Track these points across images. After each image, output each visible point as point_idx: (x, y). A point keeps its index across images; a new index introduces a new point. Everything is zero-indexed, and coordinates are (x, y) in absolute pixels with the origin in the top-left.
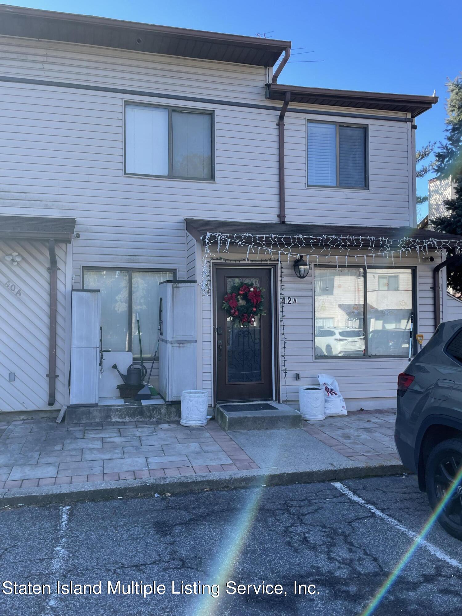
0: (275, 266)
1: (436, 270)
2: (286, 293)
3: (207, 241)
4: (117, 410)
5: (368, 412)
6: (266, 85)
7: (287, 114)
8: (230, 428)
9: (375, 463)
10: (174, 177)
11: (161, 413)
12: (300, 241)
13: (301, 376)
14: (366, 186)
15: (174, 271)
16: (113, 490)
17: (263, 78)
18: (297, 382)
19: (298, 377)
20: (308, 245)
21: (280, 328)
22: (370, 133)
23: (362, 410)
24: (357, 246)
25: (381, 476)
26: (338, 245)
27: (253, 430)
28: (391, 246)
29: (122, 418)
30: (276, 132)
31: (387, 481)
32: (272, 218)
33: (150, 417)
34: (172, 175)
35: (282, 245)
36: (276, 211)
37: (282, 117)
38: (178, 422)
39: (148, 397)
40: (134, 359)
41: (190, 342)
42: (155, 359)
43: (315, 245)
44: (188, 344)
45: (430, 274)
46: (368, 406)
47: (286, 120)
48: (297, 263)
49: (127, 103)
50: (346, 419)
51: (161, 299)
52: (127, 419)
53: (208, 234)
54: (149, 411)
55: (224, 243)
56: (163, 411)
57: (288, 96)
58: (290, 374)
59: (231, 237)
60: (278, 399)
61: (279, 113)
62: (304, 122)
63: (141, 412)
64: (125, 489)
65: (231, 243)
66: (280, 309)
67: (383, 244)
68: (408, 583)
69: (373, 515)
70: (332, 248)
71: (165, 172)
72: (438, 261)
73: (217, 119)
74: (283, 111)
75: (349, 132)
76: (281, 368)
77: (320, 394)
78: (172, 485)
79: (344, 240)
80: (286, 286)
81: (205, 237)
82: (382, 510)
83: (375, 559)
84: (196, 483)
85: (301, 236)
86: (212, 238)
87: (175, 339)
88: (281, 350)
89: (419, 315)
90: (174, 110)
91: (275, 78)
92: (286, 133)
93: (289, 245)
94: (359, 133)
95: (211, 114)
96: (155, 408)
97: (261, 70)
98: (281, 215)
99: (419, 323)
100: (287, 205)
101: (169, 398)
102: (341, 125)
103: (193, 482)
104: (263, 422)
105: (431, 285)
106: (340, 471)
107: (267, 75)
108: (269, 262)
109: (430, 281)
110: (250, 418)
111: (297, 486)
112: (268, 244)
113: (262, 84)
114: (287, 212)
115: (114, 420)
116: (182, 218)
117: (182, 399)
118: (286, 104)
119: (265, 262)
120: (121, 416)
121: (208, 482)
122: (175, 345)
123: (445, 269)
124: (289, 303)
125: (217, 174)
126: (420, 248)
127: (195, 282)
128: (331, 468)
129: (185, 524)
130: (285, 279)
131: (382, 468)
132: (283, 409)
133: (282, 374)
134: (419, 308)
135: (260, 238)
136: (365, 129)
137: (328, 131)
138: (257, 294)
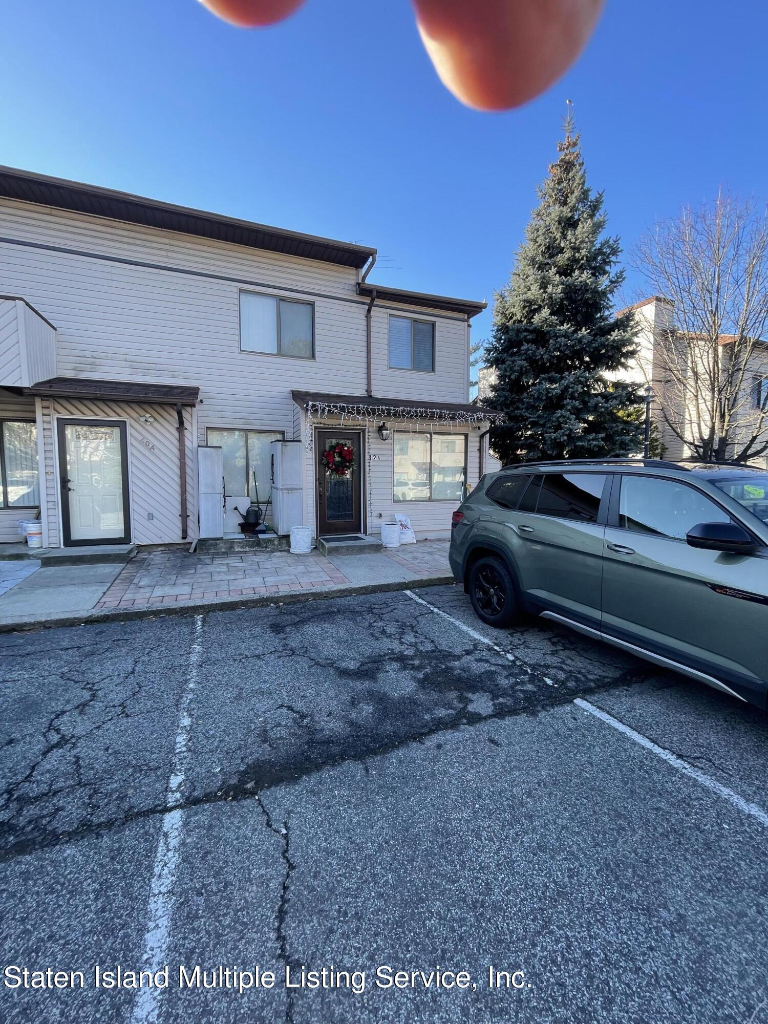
0: (364, 431)
1: (482, 437)
2: (372, 452)
3: (310, 408)
4: (239, 542)
5: (430, 541)
6: (357, 283)
7: (373, 308)
8: (328, 555)
9: (435, 576)
10: (282, 355)
11: (274, 544)
12: (383, 411)
13: (383, 515)
14: (433, 370)
15: (283, 433)
16: (237, 602)
17: (354, 278)
18: (380, 520)
19: (380, 516)
20: (389, 414)
21: (367, 479)
22: (437, 328)
23: (426, 539)
24: (426, 416)
25: (439, 585)
26: (412, 415)
28: (450, 418)
30: (365, 323)
31: (442, 588)
32: (362, 393)
33: (266, 547)
34: (280, 354)
35: (369, 414)
36: (365, 387)
37: (369, 311)
38: (288, 551)
39: (263, 532)
40: (252, 503)
41: (296, 489)
42: (269, 502)
43: (395, 414)
44: (296, 491)
45: (478, 439)
46: (430, 536)
47: (372, 313)
48: (381, 429)
49: (241, 291)
50: (415, 546)
51: (273, 455)
52: (247, 549)
53: (311, 403)
54: (265, 543)
55: (323, 410)
56: (276, 543)
57: (374, 294)
58: (375, 514)
59: (329, 406)
60: (365, 532)
61: (367, 307)
62: (386, 316)
63: (258, 543)
64: (247, 601)
65: (329, 411)
66: (367, 464)
67: (445, 415)
68: (455, 656)
69: (432, 612)
70: (407, 417)
71: (275, 352)
72: (483, 430)
73: (317, 309)
74: (371, 305)
75: (421, 326)
76: (368, 509)
77: (397, 528)
78: (284, 597)
79: (416, 411)
80: (372, 446)
81: (307, 406)
82: (439, 608)
83: (432, 642)
84: (304, 595)
85: (384, 407)
86: (314, 406)
87: (285, 487)
88: (367, 496)
89: (469, 470)
90: (282, 299)
91: (364, 278)
92: (372, 324)
93: (374, 414)
94: (430, 328)
95: (312, 305)
96: (269, 540)
97: (352, 271)
98: (369, 391)
99: (469, 475)
100: (373, 382)
101: (281, 533)
102: (415, 321)
103: (300, 595)
104: (354, 550)
105: (478, 448)
106: (409, 582)
107: (357, 275)
108: (359, 427)
109: (478, 445)
110: (344, 546)
111: (379, 594)
112: (358, 413)
113: (354, 282)
114: (373, 388)
115: (236, 550)
116: (289, 389)
117: (291, 533)
118: (373, 300)
119: (356, 427)
120: (242, 547)
121: (312, 594)
122: (284, 491)
123: (488, 435)
124: (374, 460)
125: (317, 354)
126: (471, 419)
127: (300, 441)
128: (403, 581)
129: (295, 624)
130: (371, 441)
131: (440, 579)
132: (369, 540)
133: (368, 514)
134: (469, 465)
135: (352, 408)
136: (433, 325)
137: (405, 324)
138: (350, 452)
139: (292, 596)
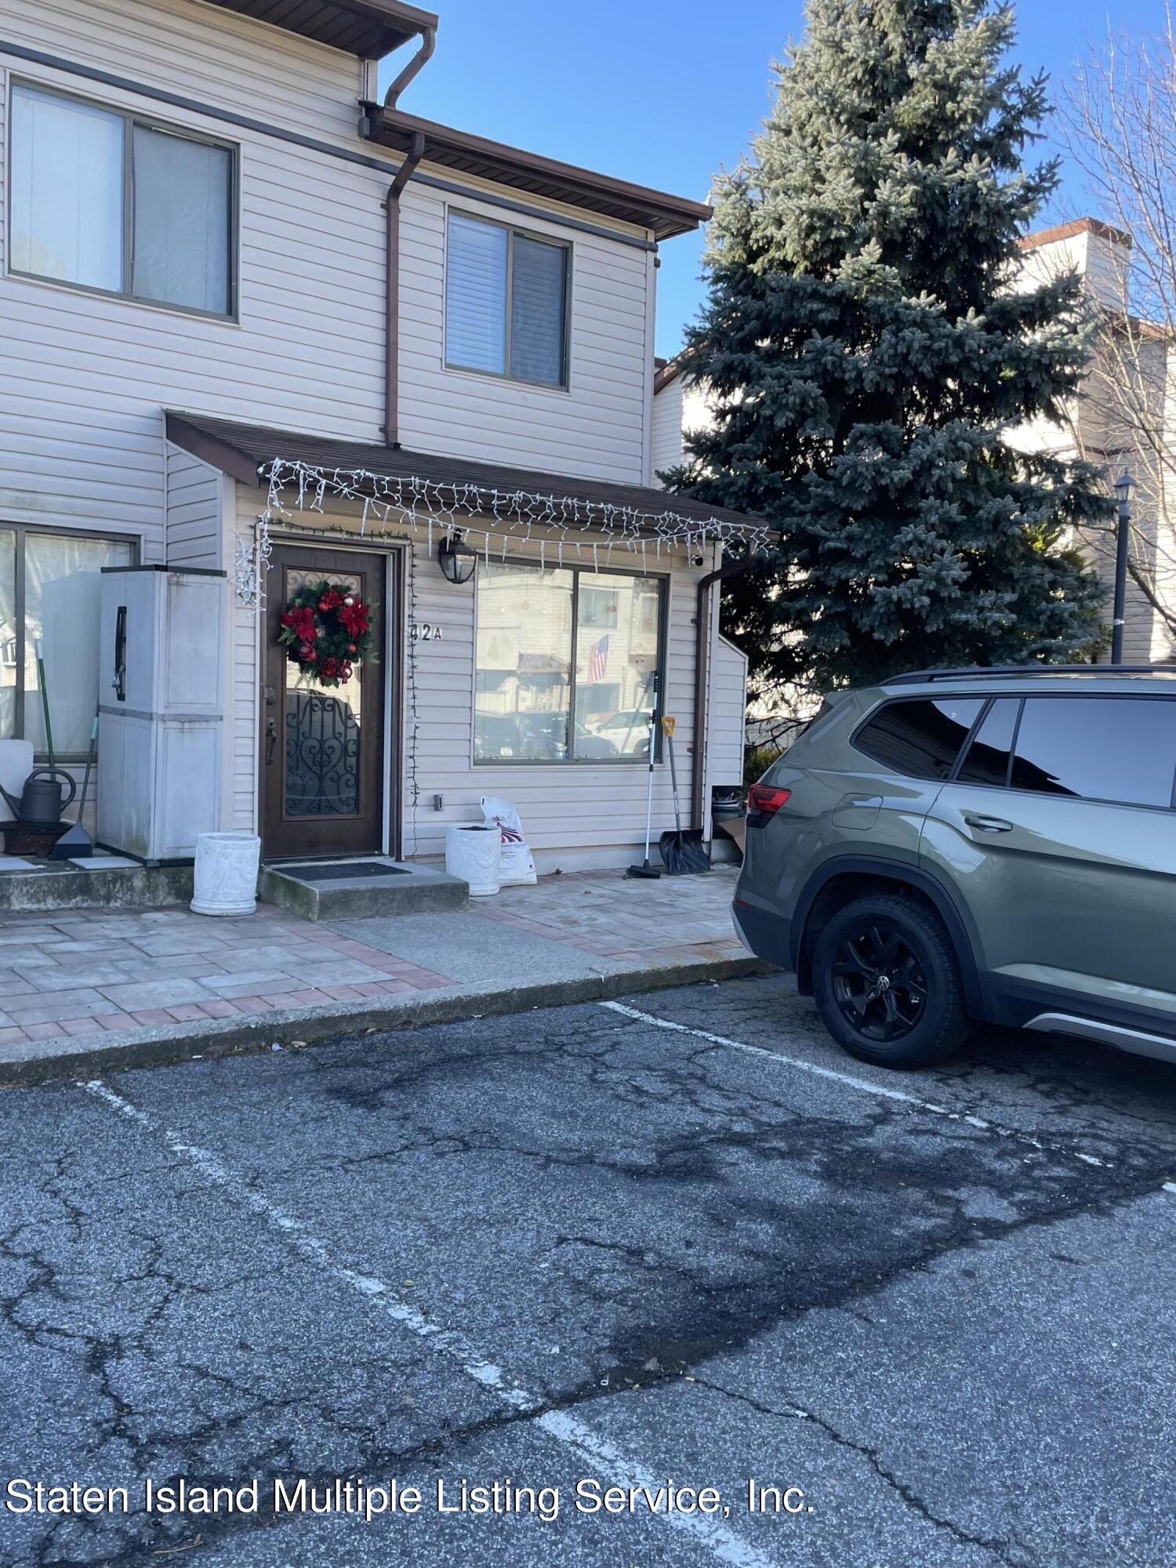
0: (399, 552)
1: (704, 585)
2: (420, 615)
3: (274, 478)
4: (26, 882)
5: (570, 877)
6: (361, 103)
7: (410, 185)
8: (322, 914)
9: (665, 963)
10: (137, 299)
11: (131, 889)
12: (472, 500)
13: (444, 802)
14: (563, 382)
15: (132, 542)
16: (179, 1043)
17: (353, 84)
18: (437, 816)
19: (437, 804)
20: (488, 510)
21: (407, 695)
22: (576, 263)
23: (558, 872)
24: (582, 522)
25: (676, 987)
26: (546, 517)
27: (372, 917)
28: (641, 529)
29: (39, 902)
30: (380, 224)
31: (690, 994)
32: (365, 430)
33: (108, 898)
34: (129, 293)
35: (435, 504)
36: (378, 417)
37: (395, 191)
38: (187, 910)
40: (37, 759)
41: (206, 719)
42: (91, 758)
43: (502, 511)
44: (204, 725)
45: (692, 592)
46: (569, 863)
47: (403, 198)
48: (446, 551)
49: (17, 81)
50: (536, 890)
51: (122, 611)
52: (50, 904)
53: (278, 462)
54: (105, 883)
55: (312, 487)
56: (138, 883)
57: (420, 145)
58: (424, 797)
59: (328, 476)
60: (396, 850)
61: (390, 179)
62: (440, 211)
63: (84, 885)
64: (207, 1038)
65: (329, 488)
66: (407, 651)
67: (629, 523)
68: (854, 1128)
69: (717, 1045)
70: (534, 522)
71: (115, 286)
72: (708, 568)
73: (245, 167)
74: (402, 177)
75: (531, 249)
76: (407, 784)
77: (494, 837)
78: (302, 1026)
79: (557, 506)
80: (423, 598)
81: (268, 469)
82: (727, 1037)
83: (777, 1104)
84: (352, 1018)
85: (474, 489)
86: (286, 472)
87: (173, 711)
88: (406, 744)
89: (670, 677)
90: (141, 123)
91: (393, 93)
92: (403, 231)
93: (449, 505)
94: (552, 257)
95: (230, 152)
96: (119, 876)
97: (349, 63)
98: (388, 428)
99: (669, 692)
100: (402, 405)
101: (155, 853)
102: (519, 233)
103: (343, 1017)
104: (392, 900)
105: (692, 616)
106: (609, 979)
107: (363, 78)
108: (386, 540)
109: (692, 606)
110: (366, 891)
111: (537, 1012)
112: (408, 500)
113: (351, 98)
114: (402, 421)
115: (16, 906)
116: (156, 407)
117: (198, 854)
118: (413, 161)
119: (379, 540)
120: (32, 897)
121: (375, 1015)
122: (172, 724)
123: (717, 584)
124: (425, 639)
125: (243, 305)
126: (692, 535)
127: (221, 574)
128: (593, 976)
130: (419, 581)
131: (677, 971)
132: (420, 873)
133: (407, 798)
134: (670, 663)
135: (393, 485)
136: (566, 250)
137: (489, 240)
138: (359, 613)
139: (323, 1022)
